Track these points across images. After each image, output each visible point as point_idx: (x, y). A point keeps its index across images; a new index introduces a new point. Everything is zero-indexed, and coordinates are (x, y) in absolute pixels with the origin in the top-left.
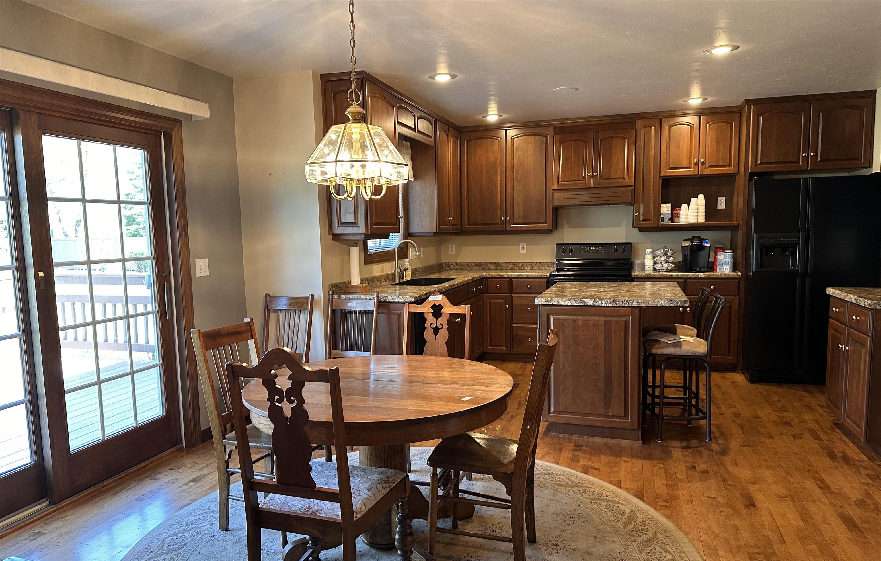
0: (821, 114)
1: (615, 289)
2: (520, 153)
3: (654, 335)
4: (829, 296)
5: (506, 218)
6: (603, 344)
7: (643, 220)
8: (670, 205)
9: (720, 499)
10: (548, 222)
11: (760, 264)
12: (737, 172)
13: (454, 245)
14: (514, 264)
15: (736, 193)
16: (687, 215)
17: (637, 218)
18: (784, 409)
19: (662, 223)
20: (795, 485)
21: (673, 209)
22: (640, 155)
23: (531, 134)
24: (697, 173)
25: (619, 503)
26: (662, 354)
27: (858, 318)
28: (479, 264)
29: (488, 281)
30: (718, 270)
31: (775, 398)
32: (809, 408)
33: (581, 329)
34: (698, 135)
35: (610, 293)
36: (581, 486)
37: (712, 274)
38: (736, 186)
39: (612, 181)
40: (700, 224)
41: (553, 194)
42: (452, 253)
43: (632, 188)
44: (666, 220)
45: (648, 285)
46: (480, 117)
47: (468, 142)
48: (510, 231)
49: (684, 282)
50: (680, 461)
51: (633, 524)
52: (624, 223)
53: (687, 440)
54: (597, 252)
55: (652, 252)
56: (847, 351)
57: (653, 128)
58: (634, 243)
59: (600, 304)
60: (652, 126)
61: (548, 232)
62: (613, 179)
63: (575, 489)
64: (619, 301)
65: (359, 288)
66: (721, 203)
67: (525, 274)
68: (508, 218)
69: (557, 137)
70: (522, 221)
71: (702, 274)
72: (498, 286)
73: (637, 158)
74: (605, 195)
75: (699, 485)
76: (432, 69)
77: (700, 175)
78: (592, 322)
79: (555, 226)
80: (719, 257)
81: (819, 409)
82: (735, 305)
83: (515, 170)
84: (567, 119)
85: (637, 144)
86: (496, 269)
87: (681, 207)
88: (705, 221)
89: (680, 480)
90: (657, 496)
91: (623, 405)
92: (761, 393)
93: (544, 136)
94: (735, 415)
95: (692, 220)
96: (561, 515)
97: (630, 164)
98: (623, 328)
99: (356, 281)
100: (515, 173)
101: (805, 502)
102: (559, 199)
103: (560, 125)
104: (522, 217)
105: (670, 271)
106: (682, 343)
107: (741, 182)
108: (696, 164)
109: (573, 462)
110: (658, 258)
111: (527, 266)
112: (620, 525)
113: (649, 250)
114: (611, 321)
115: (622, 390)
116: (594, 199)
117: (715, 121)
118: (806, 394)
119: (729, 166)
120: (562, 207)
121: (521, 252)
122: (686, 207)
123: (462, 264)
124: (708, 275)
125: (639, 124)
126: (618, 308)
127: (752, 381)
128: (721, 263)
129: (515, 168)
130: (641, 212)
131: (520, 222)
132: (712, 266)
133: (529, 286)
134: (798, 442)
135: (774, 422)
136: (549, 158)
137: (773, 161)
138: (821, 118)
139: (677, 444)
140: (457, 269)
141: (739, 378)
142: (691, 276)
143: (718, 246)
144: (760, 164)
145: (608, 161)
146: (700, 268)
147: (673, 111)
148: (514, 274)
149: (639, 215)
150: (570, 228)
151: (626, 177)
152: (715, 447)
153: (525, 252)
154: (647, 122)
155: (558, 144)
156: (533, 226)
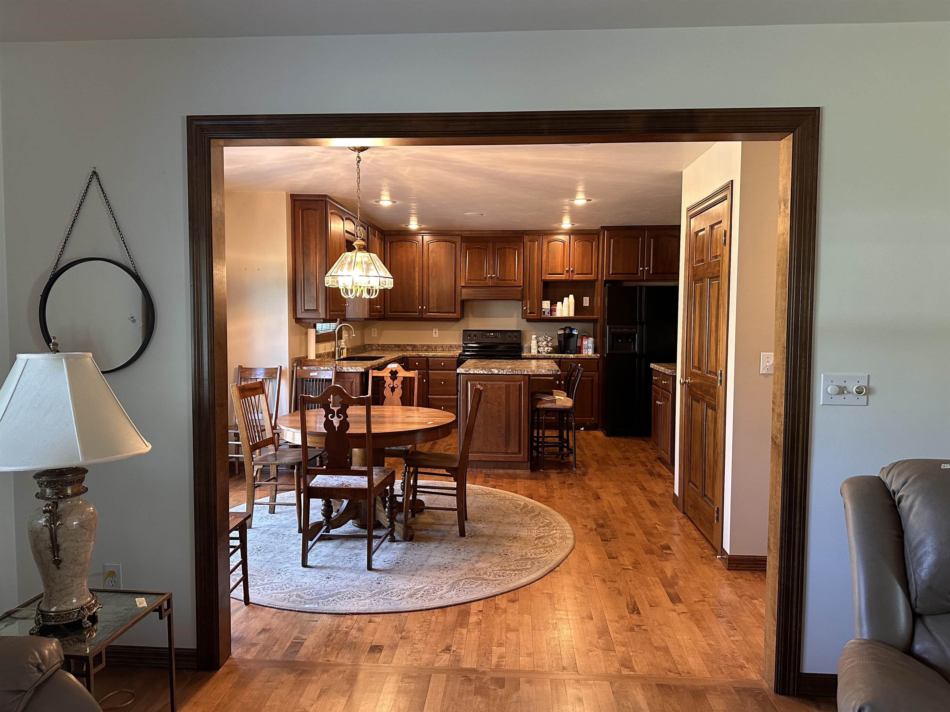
0: (652, 240)
1: (511, 363)
2: (434, 255)
3: (538, 396)
4: (652, 369)
5: (422, 307)
6: (504, 401)
7: (529, 313)
8: (549, 302)
9: (579, 497)
10: (457, 312)
11: (612, 347)
12: (596, 279)
13: (376, 329)
14: (428, 346)
15: (596, 295)
16: (561, 310)
17: (525, 311)
18: (627, 451)
19: (543, 316)
20: (626, 488)
21: (551, 305)
22: (527, 262)
23: (443, 240)
24: (568, 279)
25: (517, 500)
26: (543, 408)
27: (665, 382)
28: (398, 346)
29: (408, 360)
30: (584, 353)
31: (622, 445)
32: (643, 450)
33: (489, 391)
34: (569, 250)
35: (508, 366)
36: (492, 494)
37: (579, 355)
38: (596, 290)
39: (506, 282)
40: (570, 317)
41: (461, 290)
42: (374, 336)
43: (521, 288)
44: (546, 313)
45: (534, 362)
46: (404, 226)
47: (390, 243)
48: (426, 318)
49: (560, 362)
50: (555, 479)
51: (526, 509)
52: (516, 315)
53: (561, 469)
54: (495, 337)
55: (536, 338)
56: (661, 405)
58: (523, 331)
59: (503, 373)
60: (535, 241)
61: (457, 320)
62: (507, 280)
63: (488, 496)
64: (515, 370)
65: (317, 362)
66: (586, 301)
67: (439, 354)
68: (425, 307)
69: (464, 245)
70: (435, 311)
71: (572, 355)
72: (417, 363)
73: (525, 265)
74: (501, 292)
75: (567, 491)
76: (378, 197)
77: (570, 280)
78: (497, 386)
79: (463, 316)
80: (584, 343)
81: (650, 450)
82: (596, 378)
84: (472, 231)
85: (524, 254)
86: (413, 350)
87: (557, 304)
88: (575, 315)
89: (555, 489)
90: (541, 497)
91: (518, 444)
92: (613, 443)
93: (453, 243)
94: (593, 455)
95: (565, 315)
96: (481, 508)
97: (519, 269)
98: (518, 389)
99: (312, 356)
100: (430, 271)
101: (630, 496)
102: (465, 293)
103: (466, 235)
104: (435, 307)
105: (550, 353)
106: (557, 400)
107: (599, 286)
108: (567, 271)
109: (485, 483)
110: (541, 343)
111: (439, 348)
112: (518, 510)
113: (534, 337)
114: (510, 385)
115: (517, 433)
116: (492, 295)
117: (581, 240)
118: (643, 442)
119: (591, 274)
120: (468, 300)
121: (434, 336)
122: (560, 304)
123: (383, 346)
124: (576, 356)
125: (526, 238)
126: (514, 376)
127: (608, 435)
128: (586, 347)
129: (430, 267)
130: (528, 307)
131: (434, 311)
132: (579, 350)
133: (442, 364)
134: (632, 468)
135: (619, 458)
136: (458, 261)
137: (621, 272)
138: (652, 243)
139: (554, 471)
140: (379, 350)
141: (600, 434)
142: (565, 357)
143: (584, 334)
144: (611, 274)
145: (503, 264)
146: (571, 351)
147: (551, 230)
148: (431, 354)
149: (526, 309)
150: (474, 317)
151: (516, 280)
152: (579, 472)
153: (437, 336)
154: (532, 237)
155: (465, 250)
156: (445, 315)
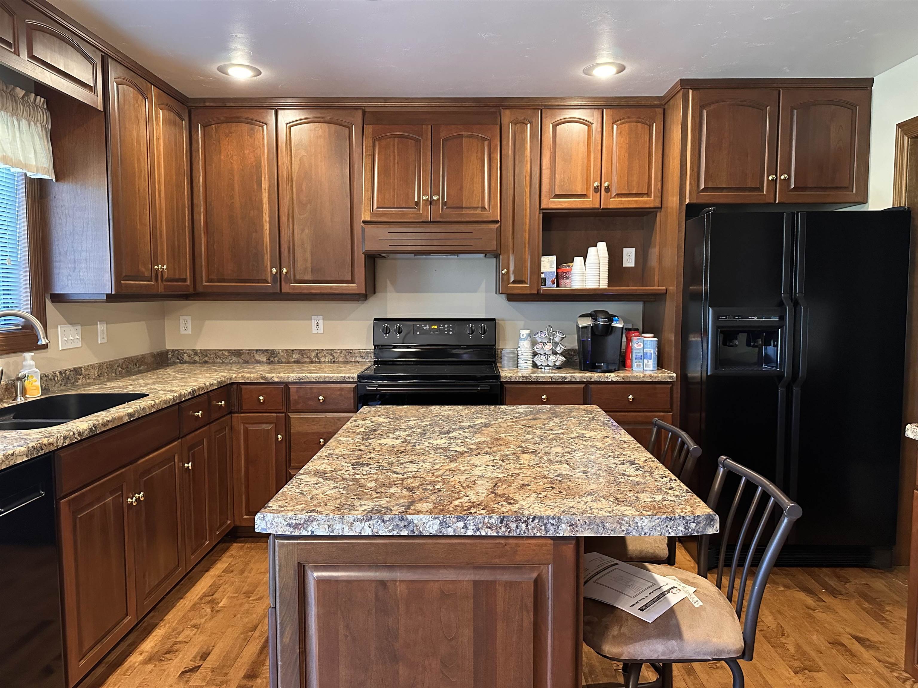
0: (795, 112)
2: (303, 154)
5: (280, 271)
6: (469, 653)
7: (514, 282)
8: (553, 258)
10: (356, 281)
12: (660, 206)
13: (189, 318)
14: (302, 352)
15: (658, 240)
16: (583, 275)
17: (505, 278)
19: (544, 288)
21: (559, 265)
22: (507, 170)
23: (322, 120)
24: (597, 206)
28: (238, 353)
29: (241, 389)
30: (635, 367)
33: (402, 609)
34: (600, 142)
37: (627, 374)
39: (464, 211)
40: (603, 289)
41: (363, 230)
42: (186, 332)
43: (498, 225)
44: (549, 282)
46: (214, 68)
47: (204, 126)
48: (288, 294)
49: (586, 390)
52: (483, 285)
54: (442, 333)
55: (530, 336)
57: (529, 125)
58: (498, 320)
59: (462, 532)
60: (526, 122)
61: (359, 298)
62: (466, 208)
64: (518, 520)
66: (629, 258)
68: (285, 270)
69: (369, 129)
70: (309, 277)
71: (613, 375)
72: (261, 398)
73: (503, 176)
74: (453, 236)
77: (603, 209)
78: (436, 587)
79: (371, 289)
80: (634, 345)
83: (294, 183)
84: (386, 100)
85: (503, 152)
86: (268, 363)
87: (572, 261)
88: (609, 285)
93: (346, 126)
95: (591, 284)
97: (493, 185)
98: (530, 602)
100: (294, 190)
102: (374, 239)
103: (374, 109)
104: (310, 270)
105: (559, 368)
107: (670, 221)
108: (597, 190)
110: (540, 346)
111: (325, 356)
113: (525, 332)
114: (494, 582)
116: (435, 242)
117: (626, 120)
119: (648, 194)
120: (381, 254)
121: (314, 332)
122: (581, 262)
123: (205, 353)
124: (621, 377)
125: (507, 116)
126: (512, 543)
128: (639, 355)
129: (294, 179)
130: (512, 268)
131: (306, 278)
132: (625, 362)
133: (321, 398)
136: (355, 165)
137: (724, 186)
138: (795, 118)
140: (195, 362)
142: (596, 379)
143: (637, 328)
144: (702, 191)
145: (456, 176)
146: (607, 365)
147: (560, 98)
148: (296, 375)
149: (507, 273)
150: (398, 291)
151: (486, 206)
153: (321, 332)
154: (519, 114)
155: (370, 141)
156: (331, 287)
